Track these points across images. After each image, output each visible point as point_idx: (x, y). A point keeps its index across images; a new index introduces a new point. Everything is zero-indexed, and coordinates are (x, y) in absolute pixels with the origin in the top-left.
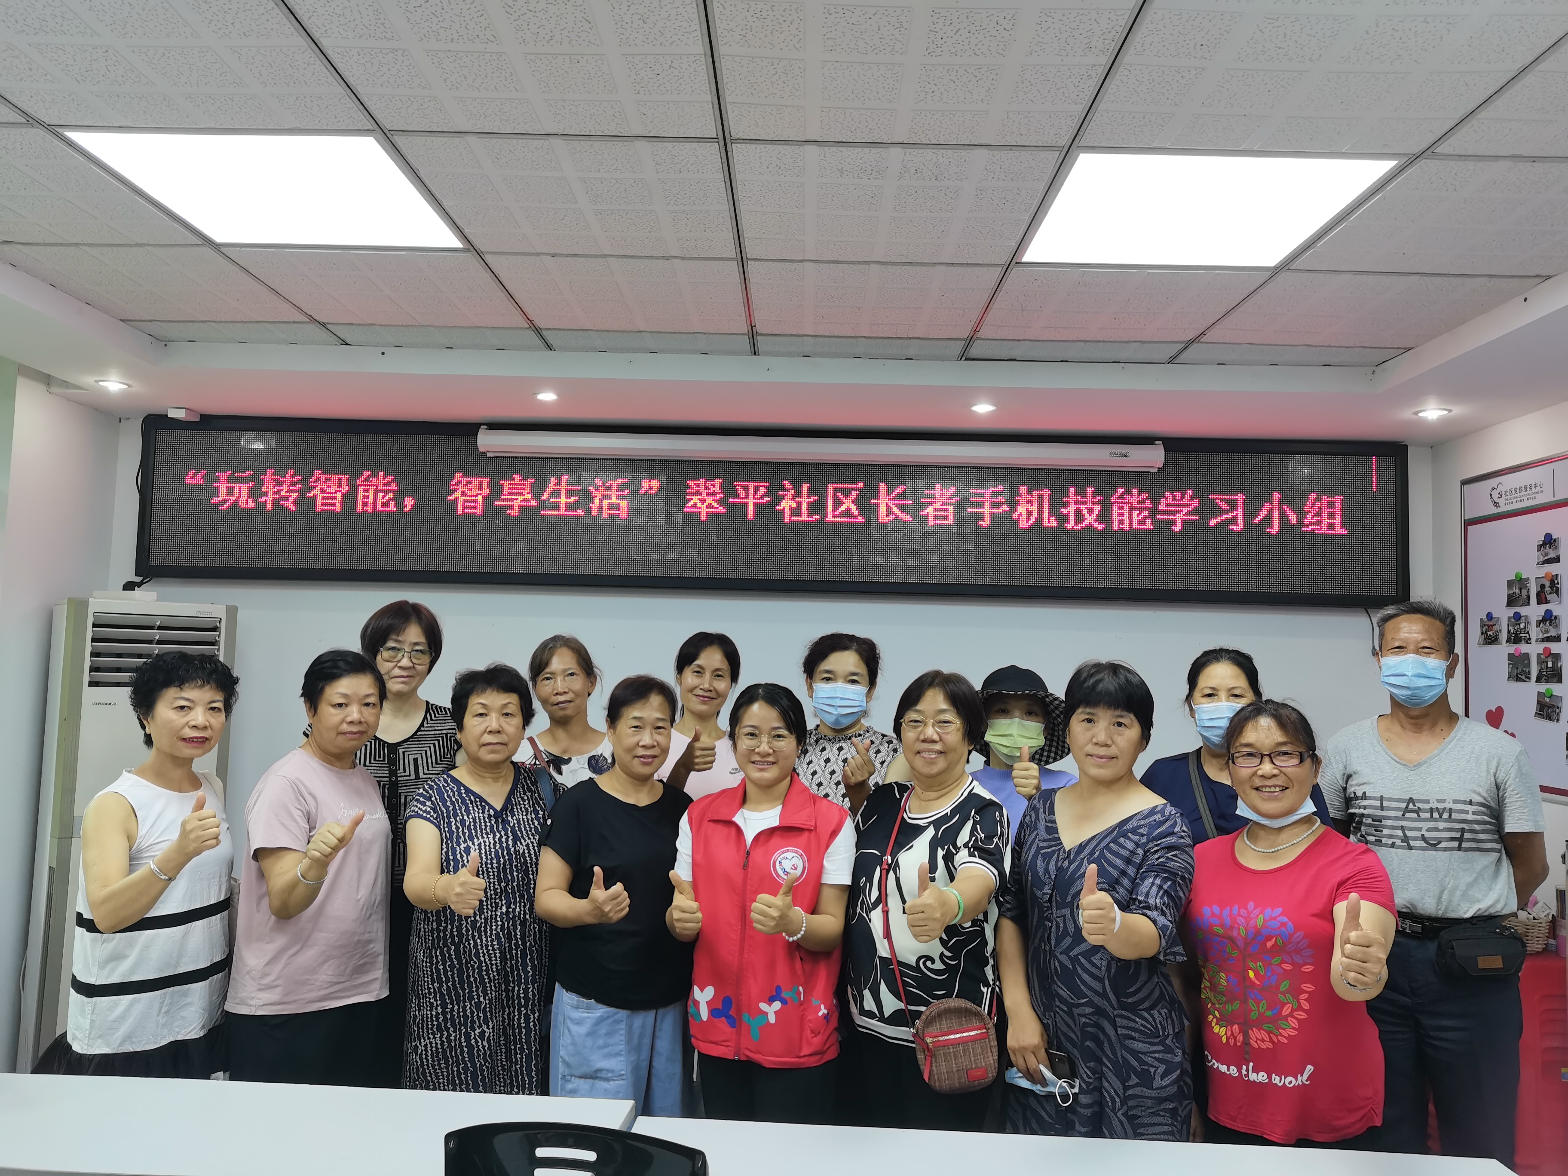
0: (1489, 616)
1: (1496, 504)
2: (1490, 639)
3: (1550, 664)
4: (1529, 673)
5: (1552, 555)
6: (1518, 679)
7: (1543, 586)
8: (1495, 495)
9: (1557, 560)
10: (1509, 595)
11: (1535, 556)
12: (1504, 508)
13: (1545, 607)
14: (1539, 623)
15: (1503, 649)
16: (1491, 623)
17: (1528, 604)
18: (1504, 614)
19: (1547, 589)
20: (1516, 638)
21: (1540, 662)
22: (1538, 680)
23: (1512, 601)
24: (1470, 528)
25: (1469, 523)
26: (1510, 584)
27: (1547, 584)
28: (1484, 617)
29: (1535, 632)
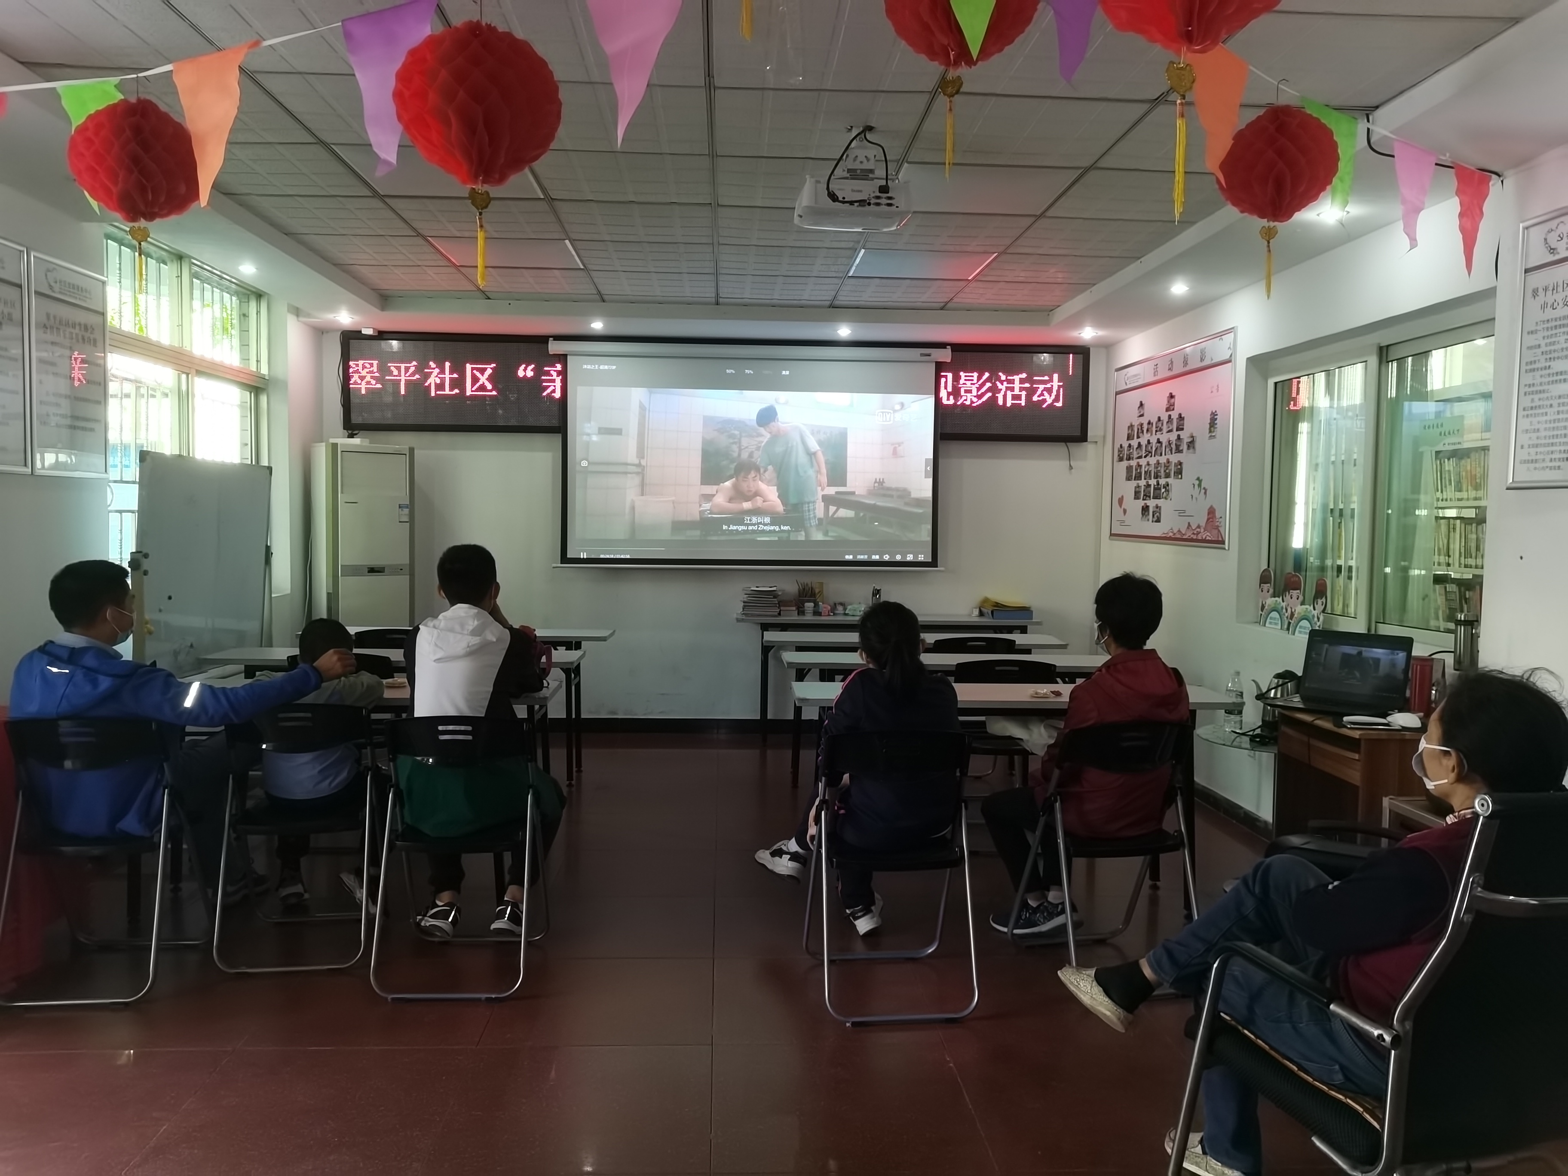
0: (1121, 446)
1: (1126, 383)
2: (1121, 459)
3: (1139, 471)
4: (1132, 476)
5: (1142, 413)
6: (1129, 480)
7: (1138, 429)
8: (1126, 379)
9: (1142, 415)
10: (1128, 434)
11: (1136, 413)
12: (1129, 386)
13: (1139, 440)
14: (1137, 448)
15: (1125, 463)
16: (1121, 450)
17: (1133, 439)
18: (1126, 445)
19: (1140, 431)
20: (1129, 458)
21: (1136, 470)
22: (1135, 480)
23: (1129, 437)
24: (1117, 396)
25: (1117, 393)
26: (1129, 427)
27: (1140, 428)
28: (1119, 446)
29: (1135, 455)
